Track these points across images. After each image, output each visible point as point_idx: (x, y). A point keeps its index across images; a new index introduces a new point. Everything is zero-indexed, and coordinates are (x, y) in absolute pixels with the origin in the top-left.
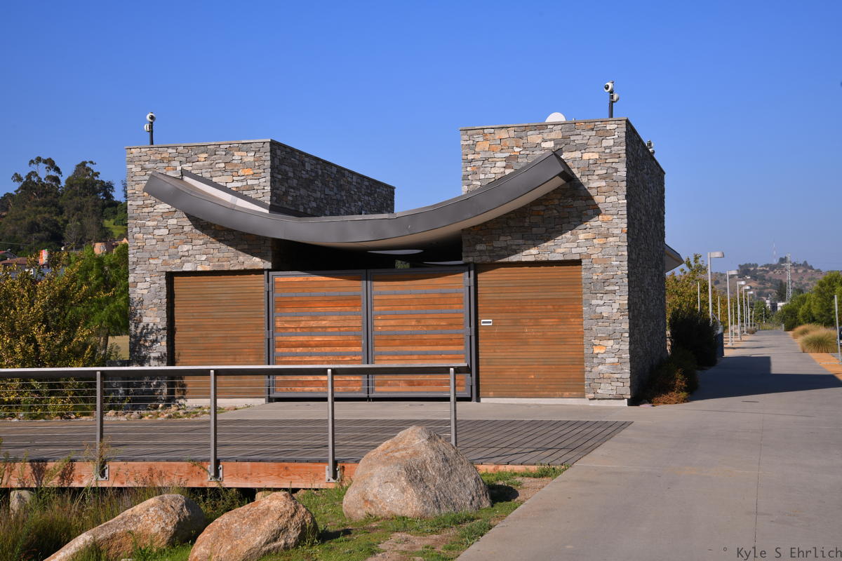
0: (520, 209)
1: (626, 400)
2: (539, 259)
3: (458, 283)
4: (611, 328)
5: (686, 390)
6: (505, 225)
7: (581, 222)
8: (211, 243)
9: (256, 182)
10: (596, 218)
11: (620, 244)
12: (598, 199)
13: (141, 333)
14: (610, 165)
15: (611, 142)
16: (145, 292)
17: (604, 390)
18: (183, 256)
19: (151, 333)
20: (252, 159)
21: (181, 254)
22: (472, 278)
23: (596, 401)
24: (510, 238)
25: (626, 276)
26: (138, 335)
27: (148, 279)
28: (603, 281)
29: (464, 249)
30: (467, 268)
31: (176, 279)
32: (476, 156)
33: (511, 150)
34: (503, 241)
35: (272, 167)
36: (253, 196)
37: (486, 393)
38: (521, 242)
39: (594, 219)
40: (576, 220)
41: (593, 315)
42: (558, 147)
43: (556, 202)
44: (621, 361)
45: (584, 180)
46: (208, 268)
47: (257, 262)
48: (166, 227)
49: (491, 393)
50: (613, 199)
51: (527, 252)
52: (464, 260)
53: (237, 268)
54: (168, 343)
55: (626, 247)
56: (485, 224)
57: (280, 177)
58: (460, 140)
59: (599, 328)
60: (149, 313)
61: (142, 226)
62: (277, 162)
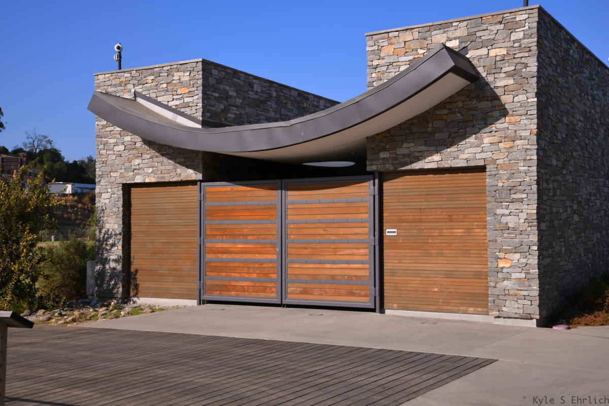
0: (420, 114)
1: (535, 321)
2: (441, 166)
3: (365, 190)
4: (517, 240)
6: (407, 132)
7: (486, 125)
8: (157, 157)
9: (191, 99)
10: (503, 120)
11: (529, 147)
12: (506, 99)
13: (104, 237)
14: (518, 60)
15: (521, 35)
16: (107, 201)
17: (510, 307)
18: (135, 169)
19: (110, 238)
20: (187, 78)
21: (133, 167)
22: (377, 186)
23: (501, 319)
24: (412, 144)
25: (535, 182)
26: (102, 239)
27: (109, 190)
28: (509, 188)
29: (369, 157)
30: (372, 176)
31: (133, 190)
32: (382, 62)
33: (414, 52)
34: (405, 148)
36: (189, 113)
37: (389, 304)
38: (423, 148)
39: (501, 121)
40: (480, 122)
41: (498, 226)
42: (464, 45)
43: (460, 104)
44: (528, 276)
45: (490, 79)
46: (153, 180)
47: (191, 174)
48: (123, 144)
49: (395, 305)
50: (521, 98)
51: (429, 159)
52: (369, 169)
53: (175, 179)
54: (123, 247)
55: (535, 151)
56: (389, 131)
57: (217, 95)
58: (366, 46)
59: (504, 240)
60: (110, 220)
61: (106, 144)
62: (212, 81)
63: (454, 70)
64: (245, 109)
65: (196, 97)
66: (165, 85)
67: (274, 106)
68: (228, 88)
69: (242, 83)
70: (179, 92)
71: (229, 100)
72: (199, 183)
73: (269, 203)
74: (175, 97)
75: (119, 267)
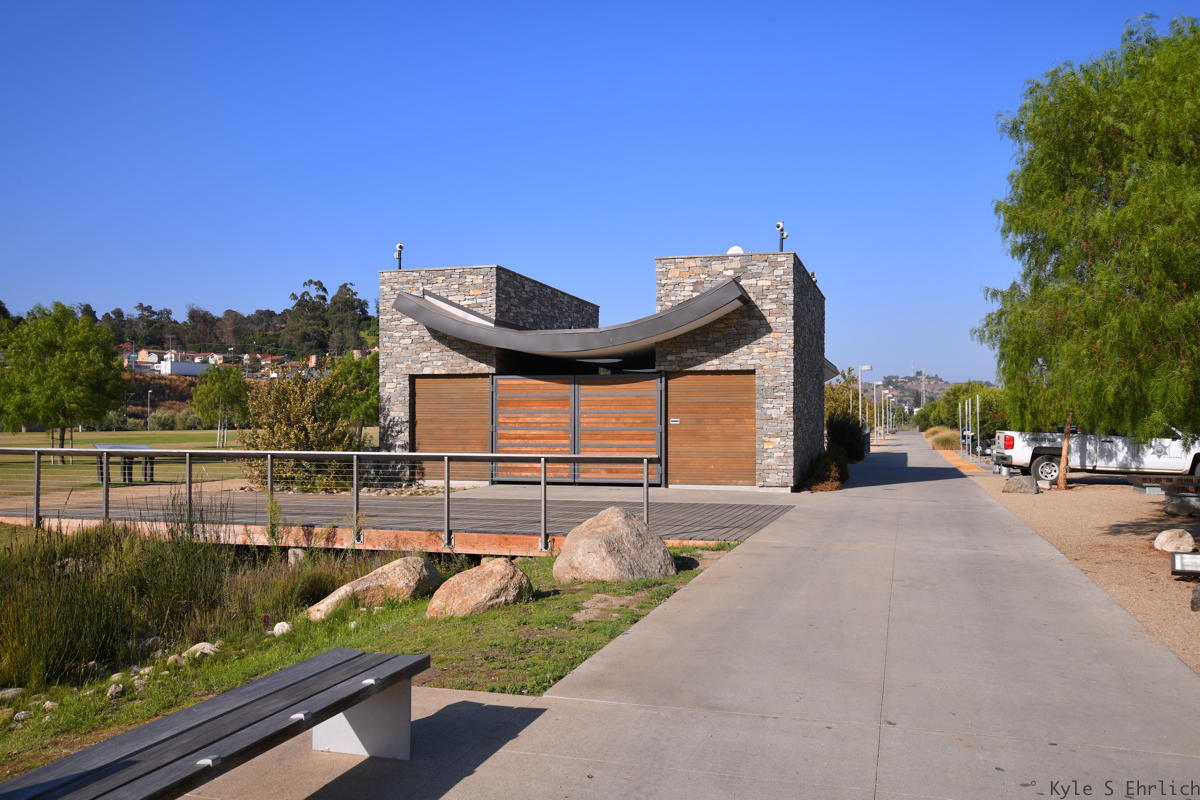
0: (703, 327)
1: (790, 488)
2: (720, 369)
3: (653, 387)
4: (778, 428)
5: (839, 480)
6: (691, 340)
7: (756, 338)
8: (446, 351)
9: (484, 300)
10: (768, 335)
11: (788, 357)
12: (770, 319)
13: (389, 424)
14: (780, 291)
15: (781, 272)
16: (392, 391)
17: (772, 479)
18: (423, 362)
19: (397, 425)
20: (481, 281)
21: (421, 360)
22: (663, 383)
23: (765, 488)
24: (696, 350)
25: (792, 384)
26: (387, 426)
27: (395, 380)
28: (773, 388)
29: (657, 359)
30: (659, 375)
31: (420, 381)
32: (669, 282)
33: (697, 277)
34: (689, 353)
35: (498, 288)
36: (482, 312)
37: (673, 481)
38: (705, 354)
40: (751, 336)
41: (764, 417)
42: (737, 275)
43: (735, 321)
44: (786, 455)
45: (758, 303)
46: (443, 372)
47: (484, 368)
48: (410, 337)
49: (678, 481)
50: (782, 319)
51: (709, 363)
52: (657, 369)
53: (467, 372)
54: (409, 433)
55: (792, 361)
56: (675, 339)
57: (504, 296)
58: (655, 267)
59: (768, 427)
60: (395, 408)
61: (391, 337)
62: (501, 284)
63: (740, 298)
65: (490, 299)
66: (457, 286)
68: (510, 289)
69: (518, 284)
70: (472, 293)
71: (511, 300)
72: (491, 376)
74: (467, 297)
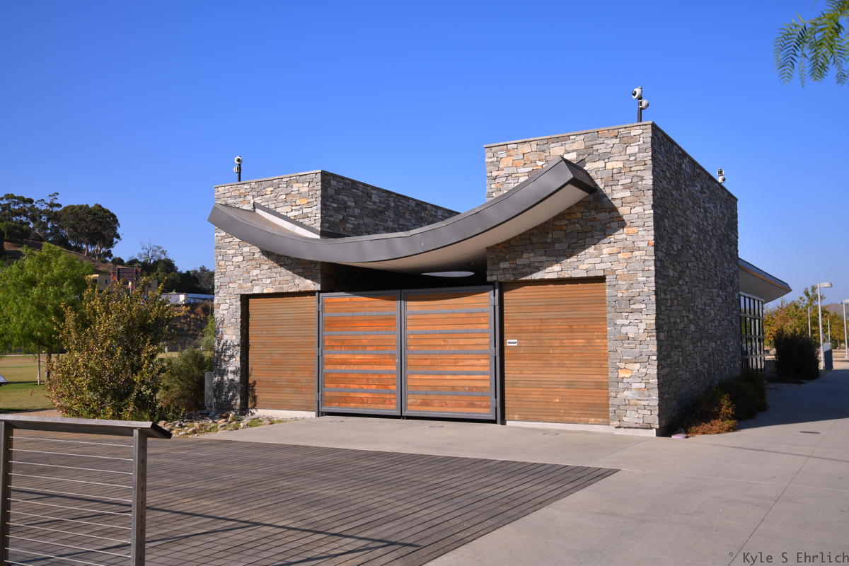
0: (541, 225)
1: (654, 430)
2: (561, 277)
3: (484, 301)
4: (637, 350)
6: (528, 242)
7: (605, 236)
8: (275, 267)
9: (310, 210)
10: (621, 231)
11: (647, 258)
12: (623, 210)
13: (222, 348)
14: (635, 173)
15: (636, 149)
16: (225, 312)
17: (631, 417)
18: (254, 280)
19: (229, 349)
20: (306, 189)
21: (252, 278)
22: (497, 296)
23: (622, 429)
24: (533, 254)
25: (654, 293)
26: (220, 350)
27: (228, 301)
28: (628, 299)
29: (489, 267)
30: (492, 287)
31: (251, 301)
32: (500, 173)
33: (533, 164)
34: (526, 258)
35: (325, 197)
36: (307, 223)
37: (511, 416)
38: (544, 258)
39: (619, 232)
40: (600, 233)
41: (618, 336)
42: (581, 158)
43: (579, 215)
44: (648, 386)
45: (607, 191)
46: (272, 291)
47: (309, 285)
48: (242, 254)
49: (517, 417)
50: (638, 209)
51: (549, 269)
52: (489, 279)
53: (293, 290)
54: (241, 358)
55: (653, 262)
56: (509, 241)
57: (336, 205)
58: (485, 157)
59: (625, 350)
60: (228, 331)
61: (225, 255)
62: (331, 192)
63: (573, 182)
64: (363, 219)
65: (315, 208)
66: (284, 196)
67: (392, 215)
68: (346, 198)
69: (361, 194)
70: (298, 203)
71: (348, 210)
72: (317, 294)
73: (388, 313)
74: (294, 208)
75: (237, 379)
